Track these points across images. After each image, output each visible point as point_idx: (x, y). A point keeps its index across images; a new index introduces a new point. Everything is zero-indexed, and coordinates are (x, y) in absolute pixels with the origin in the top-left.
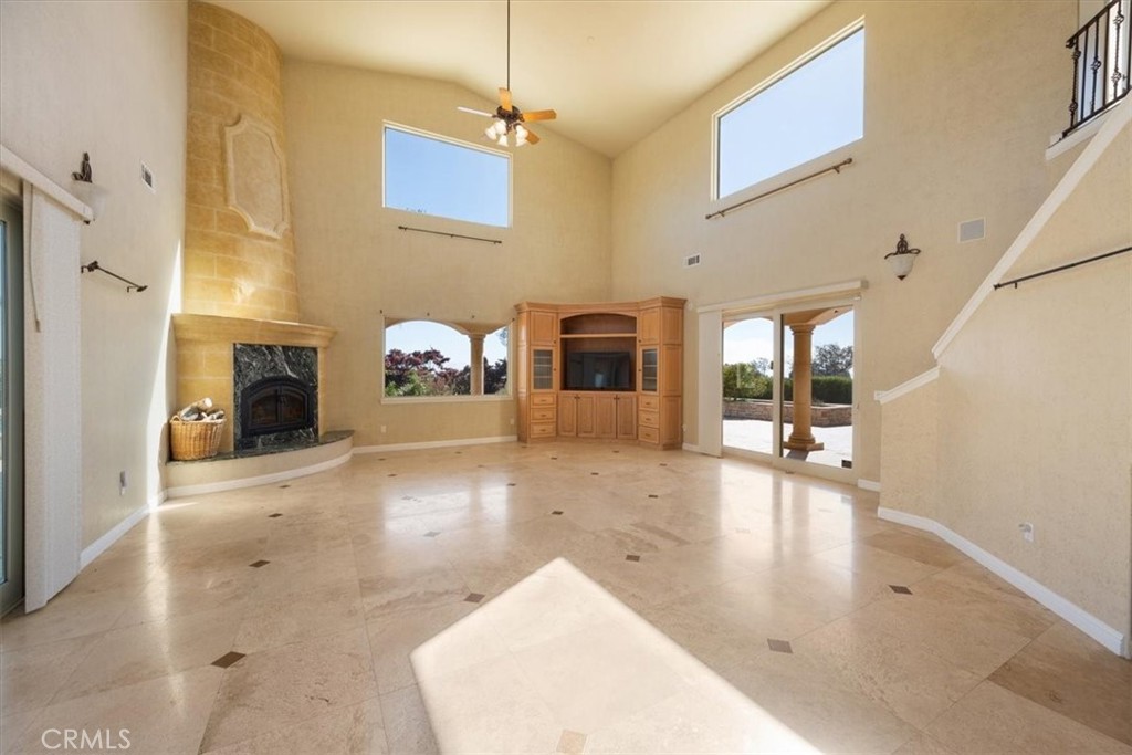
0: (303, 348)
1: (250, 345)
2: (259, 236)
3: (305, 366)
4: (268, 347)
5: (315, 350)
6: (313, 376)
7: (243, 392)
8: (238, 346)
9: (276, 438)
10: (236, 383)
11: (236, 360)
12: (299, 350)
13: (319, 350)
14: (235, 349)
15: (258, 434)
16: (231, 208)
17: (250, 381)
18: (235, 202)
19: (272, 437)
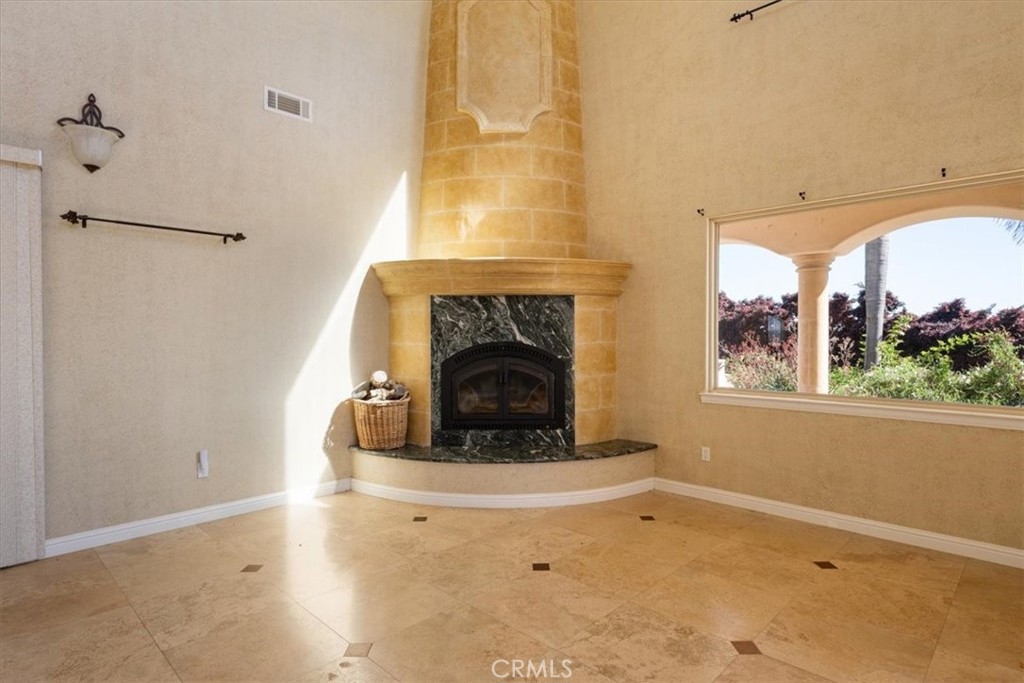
0: (545, 298)
1: (455, 298)
2: (495, 137)
3: (548, 326)
4: (482, 299)
5: (568, 299)
6: (565, 343)
7: (443, 365)
8: (437, 300)
9: (495, 438)
10: (434, 353)
11: (434, 319)
12: (537, 300)
13: (576, 299)
14: (433, 303)
15: (467, 428)
16: (460, 110)
17: (454, 350)
18: (465, 101)
19: (489, 435)
